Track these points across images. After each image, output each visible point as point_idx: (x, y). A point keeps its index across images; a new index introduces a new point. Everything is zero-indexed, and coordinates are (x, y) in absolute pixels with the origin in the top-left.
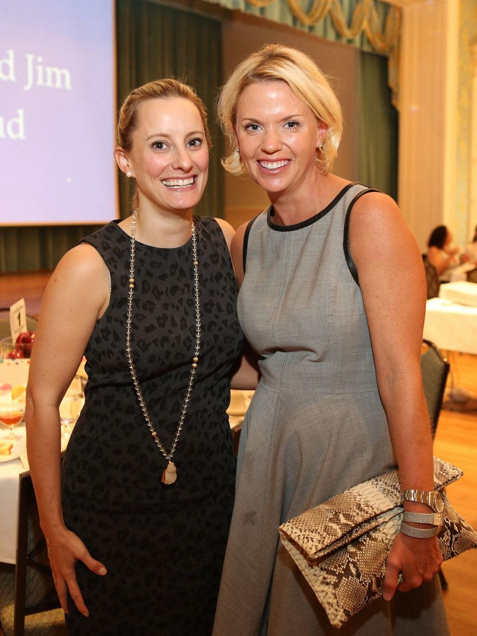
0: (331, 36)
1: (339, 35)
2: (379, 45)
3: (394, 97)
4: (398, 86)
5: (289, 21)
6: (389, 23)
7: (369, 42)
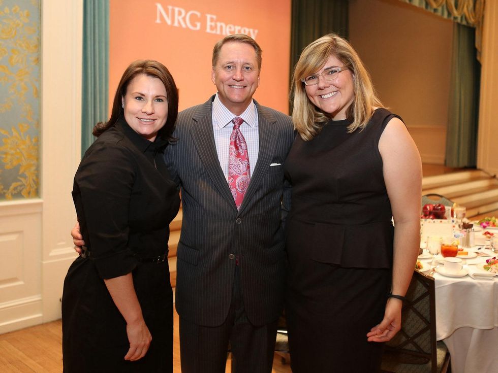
0: (446, 16)
1: (449, 14)
2: (472, 21)
3: (478, 54)
4: (481, 47)
5: (424, 6)
6: (477, 6)
7: (466, 19)
